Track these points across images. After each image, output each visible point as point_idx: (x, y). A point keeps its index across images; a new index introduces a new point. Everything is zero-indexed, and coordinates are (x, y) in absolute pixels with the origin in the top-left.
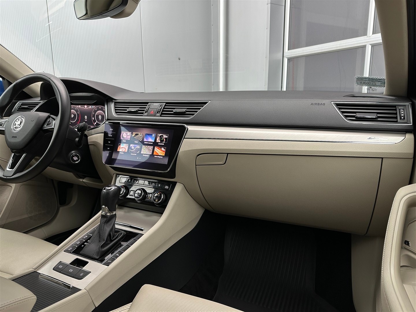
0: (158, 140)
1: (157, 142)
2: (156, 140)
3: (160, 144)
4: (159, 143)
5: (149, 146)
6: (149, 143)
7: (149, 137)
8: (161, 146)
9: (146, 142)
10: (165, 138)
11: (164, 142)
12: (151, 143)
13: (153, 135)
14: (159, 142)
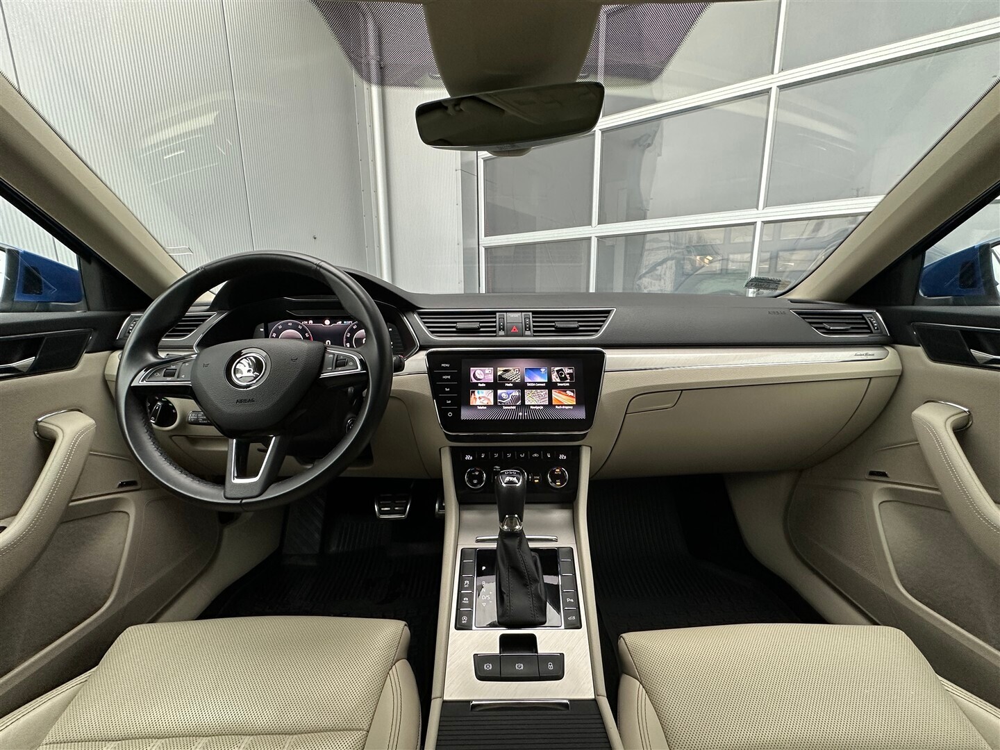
0: (555, 378)
1: (554, 381)
2: (550, 378)
3: (562, 385)
4: (559, 383)
5: (539, 391)
6: (538, 385)
7: (535, 374)
8: (564, 389)
9: (529, 383)
10: (568, 374)
11: (568, 381)
12: (542, 385)
13: (543, 370)
14: (558, 380)
